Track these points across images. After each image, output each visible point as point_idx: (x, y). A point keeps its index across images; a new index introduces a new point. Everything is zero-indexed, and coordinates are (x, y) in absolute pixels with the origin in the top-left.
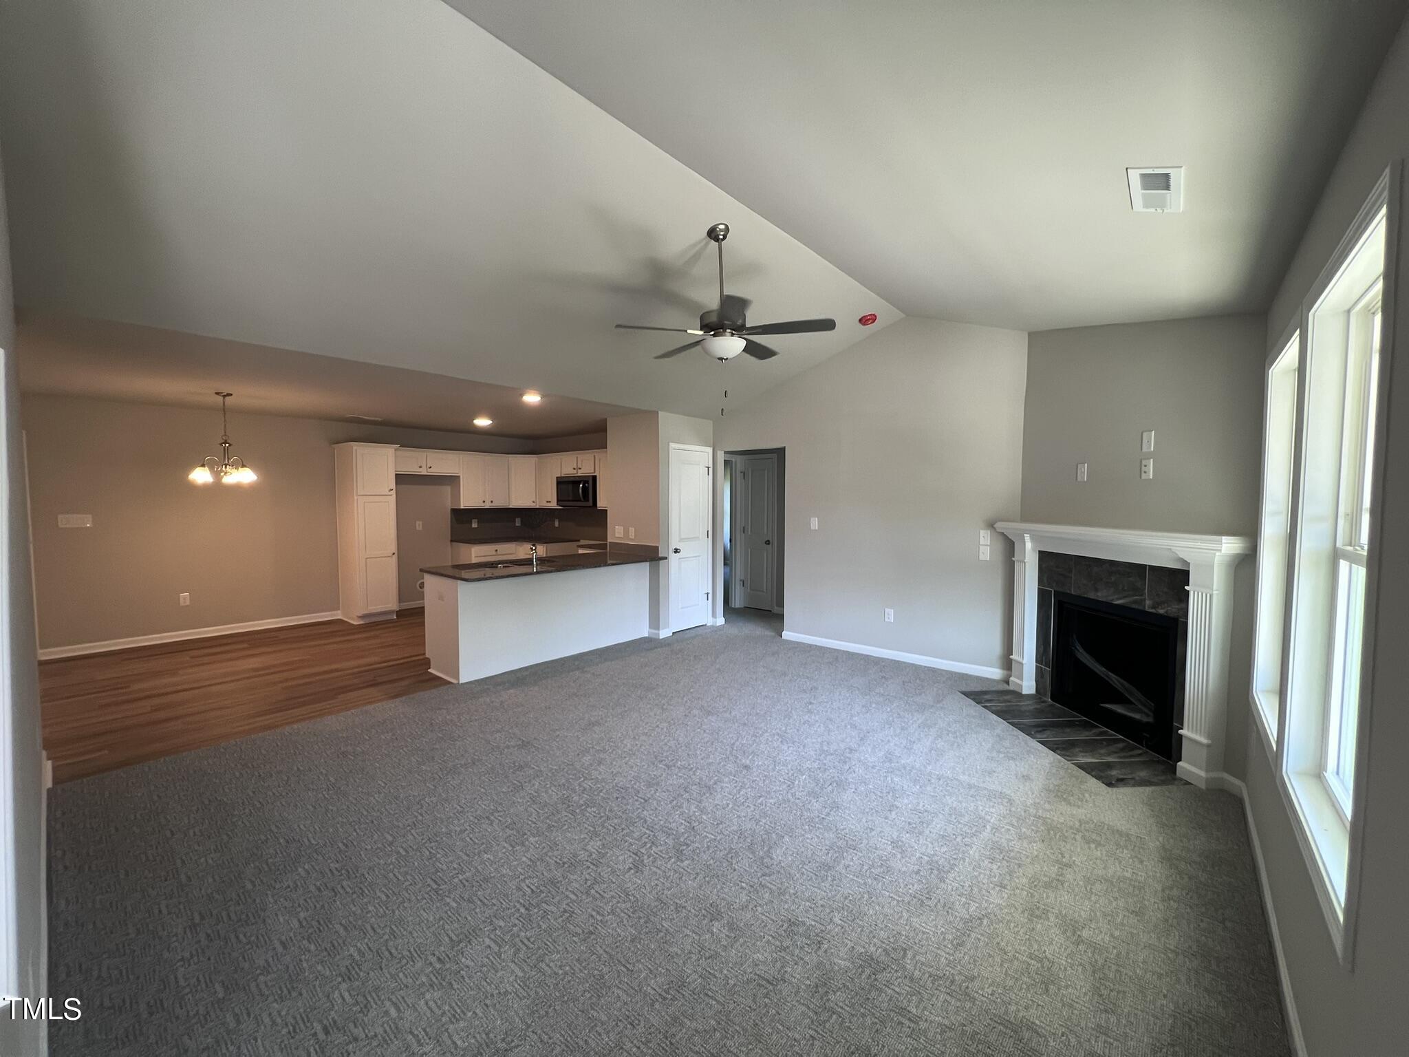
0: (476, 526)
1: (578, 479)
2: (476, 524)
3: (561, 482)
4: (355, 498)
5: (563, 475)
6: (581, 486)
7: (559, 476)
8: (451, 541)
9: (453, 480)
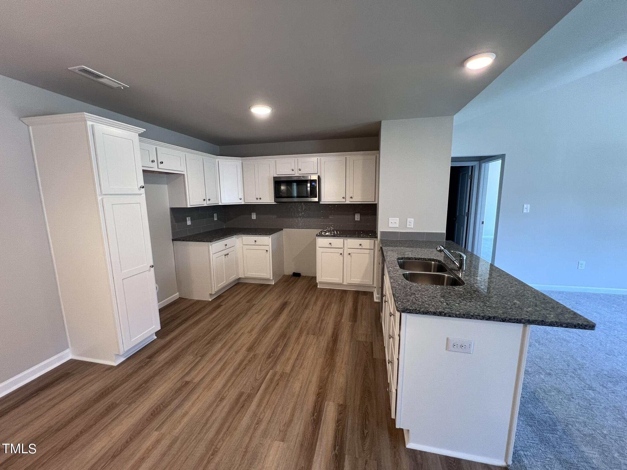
0: (190, 224)
2: (190, 222)
3: (278, 182)
4: (99, 198)
5: (279, 176)
6: (309, 184)
7: (274, 176)
8: (173, 240)
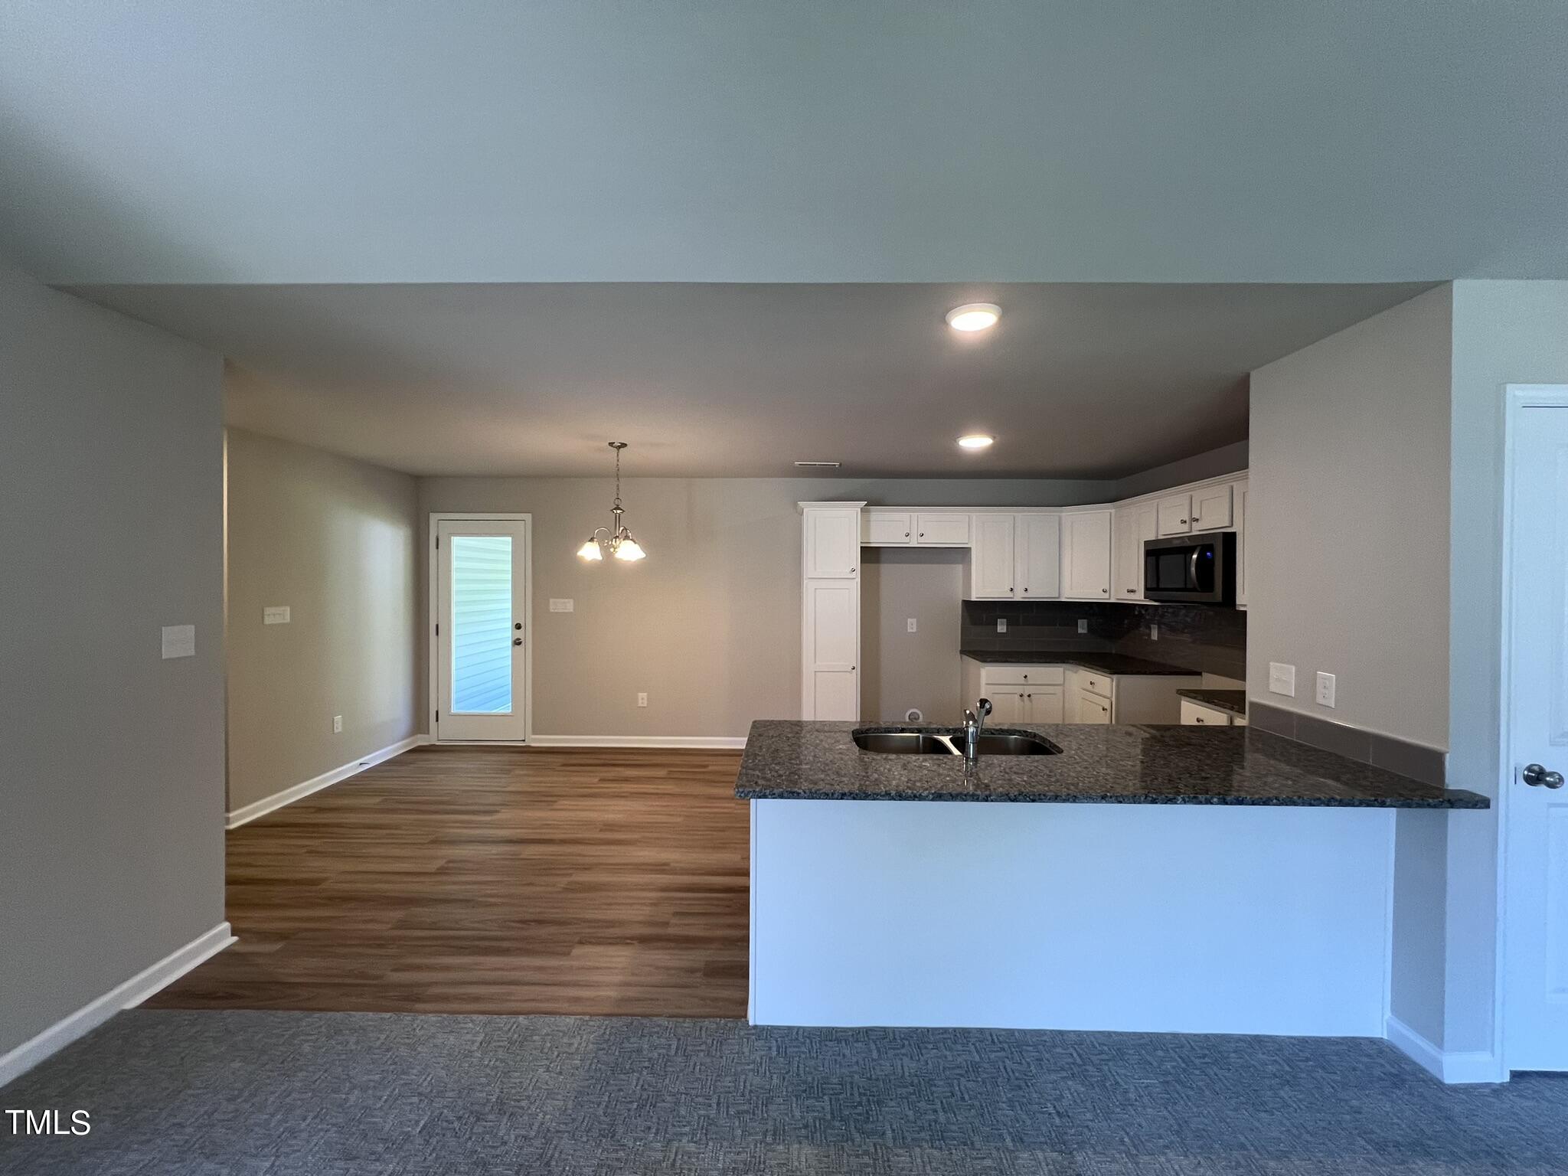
0: (1005, 631)
1: (1188, 543)
2: (1005, 628)
3: (1156, 553)
4: (805, 582)
5: (1159, 538)
6: (1195, 556)
7: (1152, 537)
8: (961, 654)
9: (959, 555)
